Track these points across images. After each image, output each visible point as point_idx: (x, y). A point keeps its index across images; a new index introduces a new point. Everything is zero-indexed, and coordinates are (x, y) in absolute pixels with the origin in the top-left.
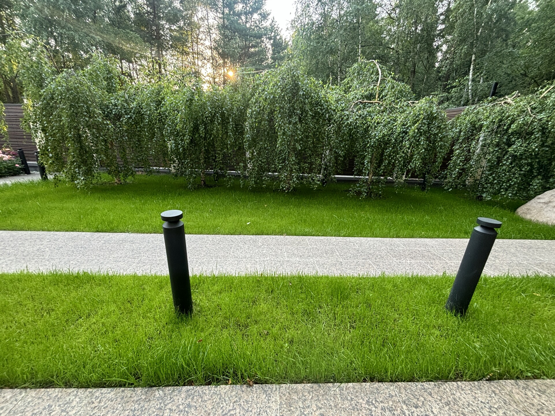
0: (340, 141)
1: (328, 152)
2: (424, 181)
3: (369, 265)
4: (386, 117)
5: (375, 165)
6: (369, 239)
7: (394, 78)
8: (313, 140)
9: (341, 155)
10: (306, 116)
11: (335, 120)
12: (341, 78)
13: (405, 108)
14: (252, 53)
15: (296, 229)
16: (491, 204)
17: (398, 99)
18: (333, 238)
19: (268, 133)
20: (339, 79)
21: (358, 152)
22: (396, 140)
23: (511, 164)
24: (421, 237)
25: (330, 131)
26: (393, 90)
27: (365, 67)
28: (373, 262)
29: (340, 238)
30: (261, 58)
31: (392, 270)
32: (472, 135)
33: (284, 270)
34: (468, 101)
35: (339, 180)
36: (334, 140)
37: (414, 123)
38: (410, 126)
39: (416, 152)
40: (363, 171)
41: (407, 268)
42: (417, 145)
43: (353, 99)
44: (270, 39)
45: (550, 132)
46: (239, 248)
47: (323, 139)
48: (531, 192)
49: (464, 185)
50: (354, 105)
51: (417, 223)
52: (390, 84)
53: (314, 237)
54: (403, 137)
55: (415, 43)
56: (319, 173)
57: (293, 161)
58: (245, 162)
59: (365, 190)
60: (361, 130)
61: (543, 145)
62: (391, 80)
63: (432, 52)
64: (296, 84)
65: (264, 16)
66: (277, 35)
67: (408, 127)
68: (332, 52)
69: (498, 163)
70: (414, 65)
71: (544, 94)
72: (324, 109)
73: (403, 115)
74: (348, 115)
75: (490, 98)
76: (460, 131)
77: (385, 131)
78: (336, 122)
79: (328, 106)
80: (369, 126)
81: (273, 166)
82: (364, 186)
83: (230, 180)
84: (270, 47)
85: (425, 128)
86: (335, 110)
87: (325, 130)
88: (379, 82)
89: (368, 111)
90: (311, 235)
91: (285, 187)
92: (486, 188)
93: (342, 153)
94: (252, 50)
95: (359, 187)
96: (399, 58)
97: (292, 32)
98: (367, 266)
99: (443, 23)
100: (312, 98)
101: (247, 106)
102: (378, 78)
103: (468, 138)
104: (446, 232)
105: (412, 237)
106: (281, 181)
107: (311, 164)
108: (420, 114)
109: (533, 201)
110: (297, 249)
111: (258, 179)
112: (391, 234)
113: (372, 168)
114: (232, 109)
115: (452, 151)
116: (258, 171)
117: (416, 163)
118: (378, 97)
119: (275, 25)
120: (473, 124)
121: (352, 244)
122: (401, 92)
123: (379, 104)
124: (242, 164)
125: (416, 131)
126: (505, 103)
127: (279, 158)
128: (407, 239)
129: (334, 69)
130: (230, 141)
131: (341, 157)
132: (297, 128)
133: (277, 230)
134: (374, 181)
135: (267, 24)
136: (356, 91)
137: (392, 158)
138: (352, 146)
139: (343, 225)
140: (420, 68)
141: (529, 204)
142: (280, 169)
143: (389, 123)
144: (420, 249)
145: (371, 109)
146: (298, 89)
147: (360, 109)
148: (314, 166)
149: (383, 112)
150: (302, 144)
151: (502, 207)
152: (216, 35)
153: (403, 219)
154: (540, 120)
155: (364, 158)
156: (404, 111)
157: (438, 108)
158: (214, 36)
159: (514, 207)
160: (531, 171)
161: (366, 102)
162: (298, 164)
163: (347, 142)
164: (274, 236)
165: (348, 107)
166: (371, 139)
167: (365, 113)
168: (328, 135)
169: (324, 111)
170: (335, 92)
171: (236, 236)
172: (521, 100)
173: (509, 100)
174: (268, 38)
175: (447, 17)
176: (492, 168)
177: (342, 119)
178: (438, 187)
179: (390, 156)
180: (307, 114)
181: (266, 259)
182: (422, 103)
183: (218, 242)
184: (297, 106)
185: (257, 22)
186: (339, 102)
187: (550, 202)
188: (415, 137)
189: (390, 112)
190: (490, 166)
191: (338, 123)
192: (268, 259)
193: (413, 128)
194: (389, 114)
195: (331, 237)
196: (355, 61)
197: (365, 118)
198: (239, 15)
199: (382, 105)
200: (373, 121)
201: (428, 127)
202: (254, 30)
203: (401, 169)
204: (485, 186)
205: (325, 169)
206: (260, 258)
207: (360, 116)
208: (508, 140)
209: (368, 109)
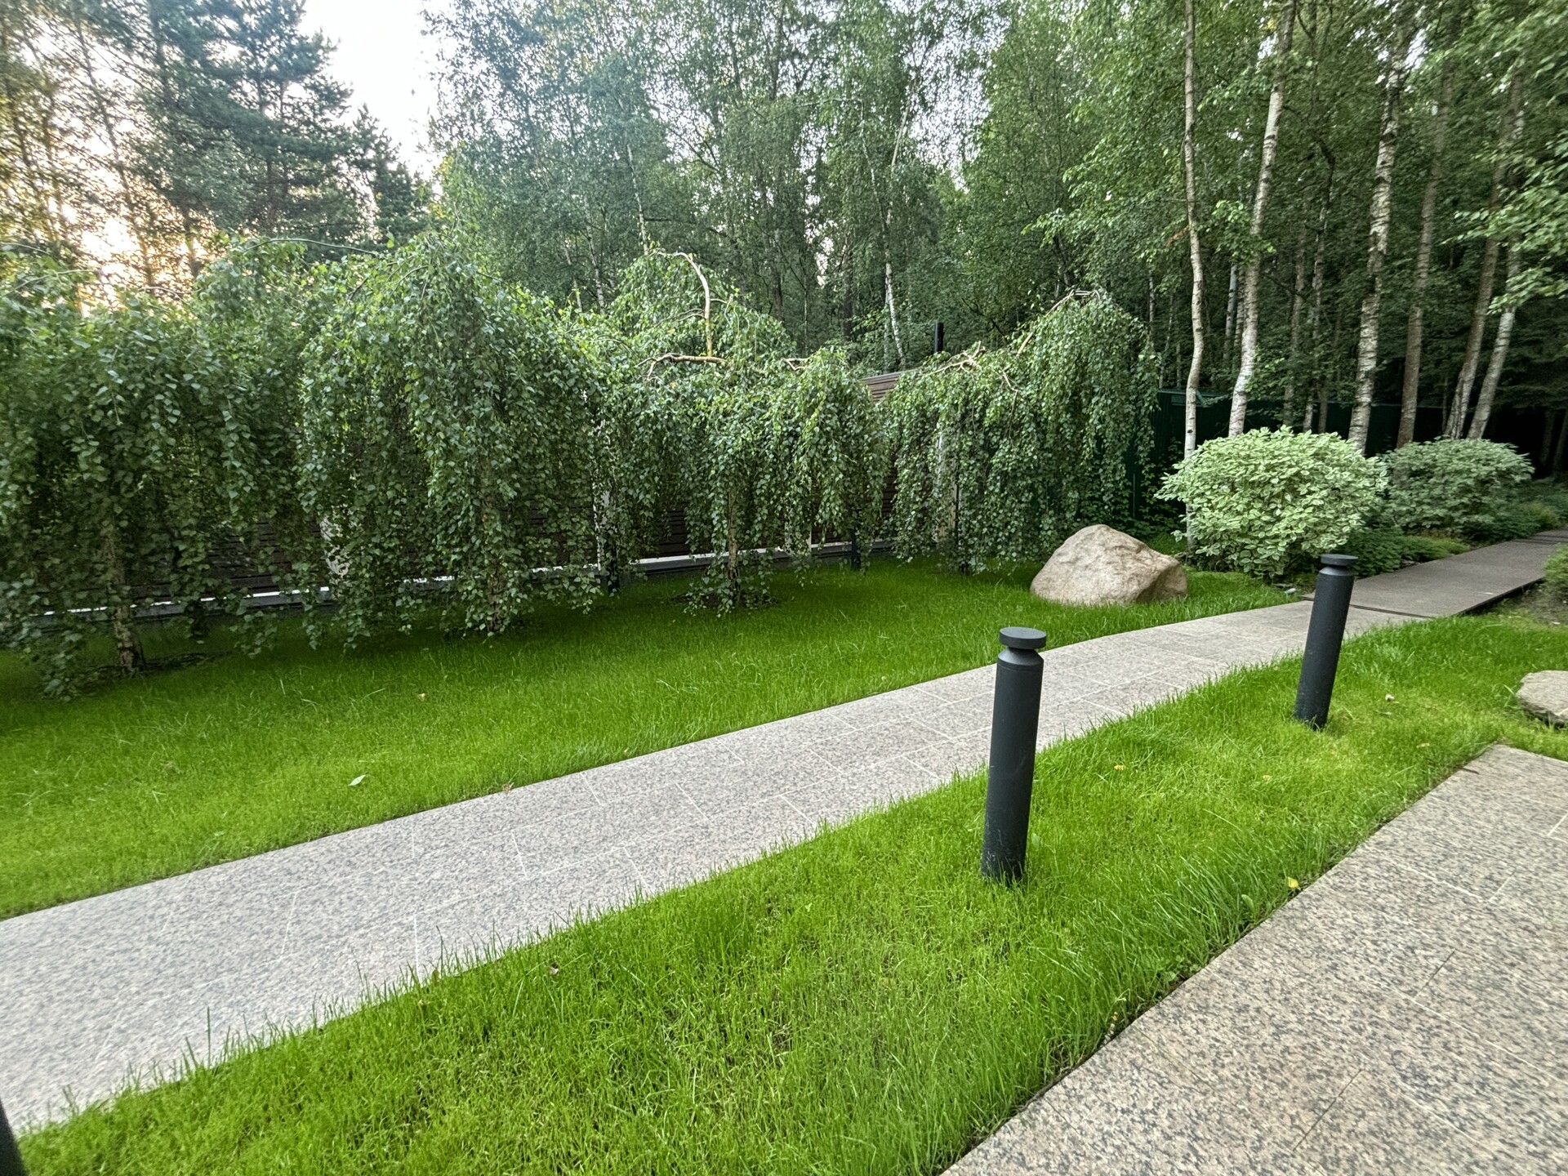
0: (635, 465)
1: (606, 496)
2: (855, 547)
3: (783, 807)
4: (741, 398)
5: (739, 521)
6: (765, 728)
7: (740, 300)
8: (555, 466)
9: (646, 503)
10: (519, 397)
11: (609, 409)
12: (604, 294)
13: (781, 376)
14: (302, 203)
15: (543, 759)
16: (989, 578)
17: (759, 352)
18: (670, 754)
19: (393, 453)
20: (601, 297)
21: (689, 492)
22: (776, 456)
23: (1002, 490)
24: (882, 691)
25: (602, 438)
26: (745, 331)
27: (665, 270)
28: (790, 797)
29: (687, 746)
30: (341, 222)
31: (842, 804)
32: (924, 435)
33: (522, 924)
34: (898, 362)
35: (653, 572)
36: (618, 463)
37: (810, 411)
38: (801, 419)
39: (826, 482)
40: (714, 542)
41: (874, 787)
42: (825, 464)
43: (649, 350)
44: (364, 166)
45: (1046, 421)
46: (324, 893)
47: (586, 461)
48: (1046, 545)
49: (933, 545)
50: (656, 366)
51: (864, 656)
52: (734, 315)
53: (611, 766)
54: (790, 447)
55: (769, 226)
56: (594, 560)
57: (497, 534)
58: (316, 558)
59: (727, 592)
60: (686, 434)
61: (1042, 449)
62: (735, 304)
63: (808, 252)
64: (467, 302)
65: (331, 97)
66: (387, 159)
67: (796, 422)
68: (570, 225)
69: (981, 492)
70: (777, 276)
71: (1022, 349)
72: (571, 376)
73: (782, 392)
74: (643, 394)
75: (937, 355)
76: (901, 427)
77: (746, 434)
78: (614, 414)
79: (583, 369)
80: (704, 423)
81: (429, 558)
82: (722, 581)
83: (262, 630)
84: (369, 191)
85: (833, 421)
86: (603, 380)
87: (585, 436)
88: (707, 309)
89: (694, 384)
90: (600, 764)
91: (481, 622)
92: (972, 546)
93: (647, 499)
94: (302, 192)
95: (711, 584)
96: (739, 257)
97: (438, 159)
98: (777, 813)
99: (816, 191)
100: (528, 345)
101: (297, 367)
102: (703, 300)
103: (918, 441)
104: (930, 663)
105: (863, 695)
106: (467, 603)
107: (561, 537)
108: (816, 390)
109: (1051, 561)
110: (560, 827)
111: (379, 608)
112: (816, 698)
113: (733, 531)
114: (228, 377)
115: (894, 472)
116: (373, 582)
117: (831, 509)
118: (714, 347)
119: (373, 128)
120: (921, 409)
121: (726, 756)
122: (762, 335)
123: (718, 364)
124: (305, 567)
125: (817, 429)
126: (965, 365)
127: (446, 529)
128: (854, 703)
129: (581, 272)
130: (240, 490)
131: (645, 508)
132: (493, 434)
133: (477, 780)
134: (745, 563)
135: (344, 119)
136: (652, 330)
137: (776, 501)
138: (669, 478)
139: (690, 703)
140: (790, 284)
141: (1046, 569)
142: (457, 563)
143: (751, 412)
144: (888, 725)
145: (700, 378)
146: (477, 317)
147: (672, 376)
148: (571, 543)
149: (731, 385)
150: (519, 480)
151: (1008, 582)
152: (136, 125)
153: (831, 651)
154: (1028, 399)
155: (707, 508)
156: (781, 383)
157: (851, 376)
158: (126, 126)
159: (1025, 578)
160: (1034, 501)
161: (684, 360)
162: (519, 541)
163: (655, 468)
164: (466, 805)
165: (639, 372)
166: (716, 457)
167: (689, 388)
168: (596, 450)
169: (572, 382)
170: (594, 329)
171: (308, 848)
172: (990, 360)
173: (971, 360)
174: (356, 162)
175: (821, 179)
176: (973, 502)
177: (630, 404)
178: (883, 554)
179: (769, 496)
180: (520, 392)
181: (445, 903)
182: (816, 364)
183: (216, 898)
184: (482, 368)
185: (306, 109)
186: (613, 359)
187: (1077, 559)
188: (817, 444)
189: (749, 386)
190: (970, 499)
191: (620, 416)
192: (456, 898)
193: (808, 422)
194: (746, 392)
195: (662, 753)
196: (637, 253)
197: (689, 401)
198: (230, 75)
199: (726, 368)
200: (713, 409)
201: (840, 420)
202: (296, 131)
203: (802, 526)
204: (971, 542)
205: (606, 547)
206: (421, 908)
207: (677, 396)
208: (987, 441)
209: (693, 377)
